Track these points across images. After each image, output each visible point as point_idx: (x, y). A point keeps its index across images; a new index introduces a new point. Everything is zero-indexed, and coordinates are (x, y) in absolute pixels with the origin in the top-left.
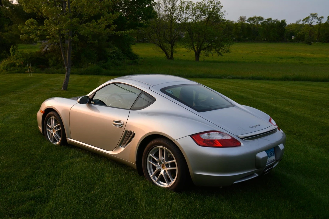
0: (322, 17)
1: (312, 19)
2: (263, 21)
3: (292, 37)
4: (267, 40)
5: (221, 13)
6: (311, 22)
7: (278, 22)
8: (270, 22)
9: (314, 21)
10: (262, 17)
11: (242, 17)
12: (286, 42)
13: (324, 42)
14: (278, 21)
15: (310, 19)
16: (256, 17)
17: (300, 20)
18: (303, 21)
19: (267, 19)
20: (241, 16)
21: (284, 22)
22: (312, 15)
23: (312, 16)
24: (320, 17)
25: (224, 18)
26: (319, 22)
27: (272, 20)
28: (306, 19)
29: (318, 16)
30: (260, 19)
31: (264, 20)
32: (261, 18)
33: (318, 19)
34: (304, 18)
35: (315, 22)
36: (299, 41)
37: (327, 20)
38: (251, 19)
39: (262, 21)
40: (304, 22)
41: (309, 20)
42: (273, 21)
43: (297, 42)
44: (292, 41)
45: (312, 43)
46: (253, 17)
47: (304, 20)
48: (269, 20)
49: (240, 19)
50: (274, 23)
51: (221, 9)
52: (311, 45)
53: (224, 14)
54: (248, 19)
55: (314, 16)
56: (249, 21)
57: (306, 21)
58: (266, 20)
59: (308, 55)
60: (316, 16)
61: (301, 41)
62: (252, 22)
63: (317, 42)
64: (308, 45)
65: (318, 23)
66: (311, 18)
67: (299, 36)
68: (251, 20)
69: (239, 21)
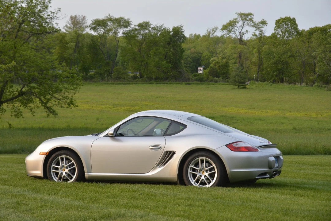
0: (264, 23)
1: (243, 27)
2: (129, 28)
3: (199, 68)
4: (141, 76)
5: (50, 13)
6: (240, 33)
7: (165, 32)
8: (147, 31)
9: (247, 31)
10: (126, 18)
11: (76, 17)
12: (187, 81)
13: (273, 82)
14: (164, 29)
15: (238, 25)
16: (110, 20)
17: (217, 28)
18: (222, 29)
19: (140, 25)
20: (74, 15)
21: (178, 32)
22: (241, 17)
23: (242, 20)
24: (260, 21)
25: (57, 24)
26: (257, 33)
27: (152, 26)
28: (230, 26)
29: (254, 20)
30: (122, 22)
31: (132, 26)
32: (125, 20)
33: (255, 25)
34: (225, 24)
35: (249, 33)
36: (217, 79)
37: (275, 30)
38: (98, 24)
39: (125, 29)
40: (225, 32)
41: (236, 28)
42: (153, 29)
43: (211, 81)
44: (201, 80)
45: (247, 83)
46: (104, 18)
47: (225, 27)
48: (144, 26)
49: (70, 22)
50: (156, 34)
51: (49, 5)
52: (245, 88)
54: (93, 24)
55: (246, 19)
56: (94, 29)
57: (230, 31)
58: (137, 27)
59: (243, 111)
60: (251, 20)
61: (221, 78)
62: (101, 31)
63: (257, 81)
64: (239, 88)
65: (255, 35)
66: (241, 23)
67: (217, 67)
68: (99, 25)
69: (70, 28)
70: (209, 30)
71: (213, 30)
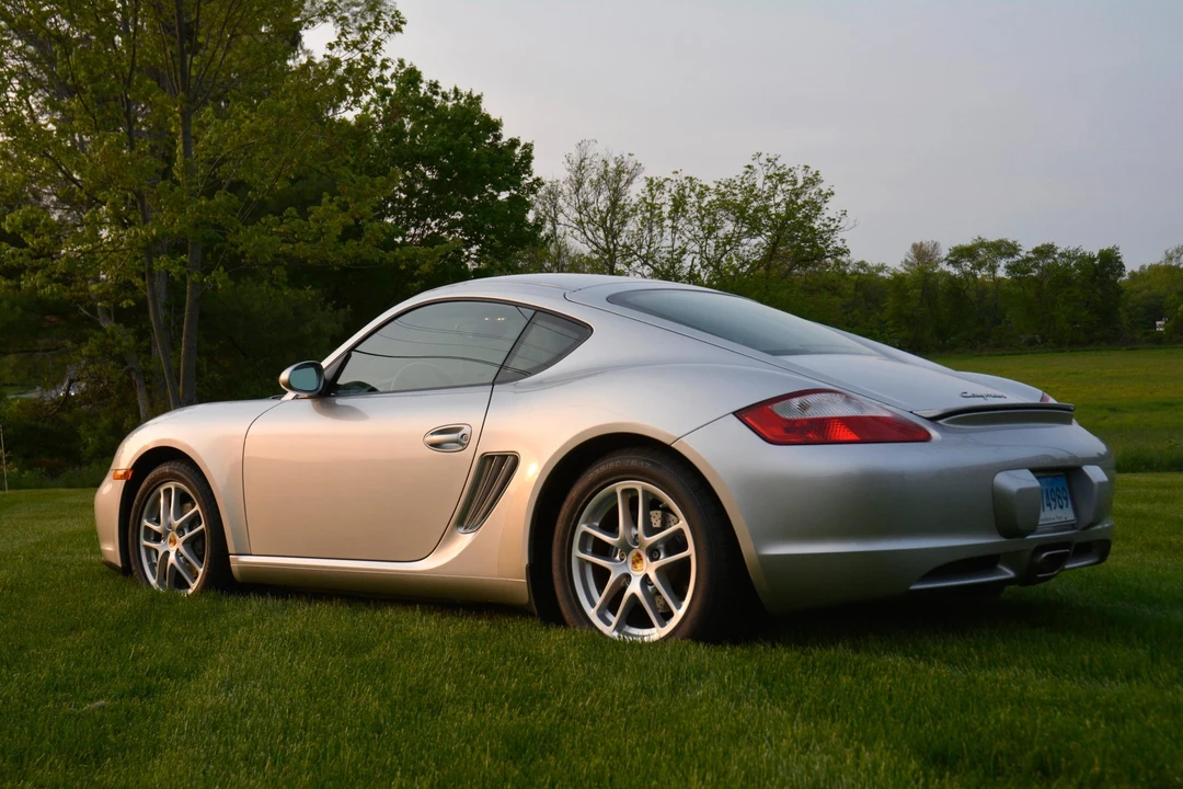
2: (1017, 258)
3: (1158, 323)
4: (1044, 340)
5: (827, 221)
7: (1085, 261)
8: (1050, 261)
10: (1010, 241)
11: (922, 245)
12: (1131, 345)
14: (1083, 256)
16: (982, 244)
19: (1036, 251)
20: (918, 242)
21: (1110, 260)
25: (843, 241)
27: (1059, 251)
30: (1004, 249)
31: (1023, 254)
32: (1008, 244)
38: (961, 254)
39: (1011, 260)
42: (1063, 255)
44: (1159, 341)
46: (970, 244)
48: (1045, 251)
49: (912, 254)
50: (1068, 265)
51: (825, 206)
53: (841, 225)
54: (951, 255)
56: (955, 263)
58: (1031, 255)
62: (968, 266)
68: (963, 257)
69: (911, 264)
70: (1170, 252)
71: (1177, 251)
